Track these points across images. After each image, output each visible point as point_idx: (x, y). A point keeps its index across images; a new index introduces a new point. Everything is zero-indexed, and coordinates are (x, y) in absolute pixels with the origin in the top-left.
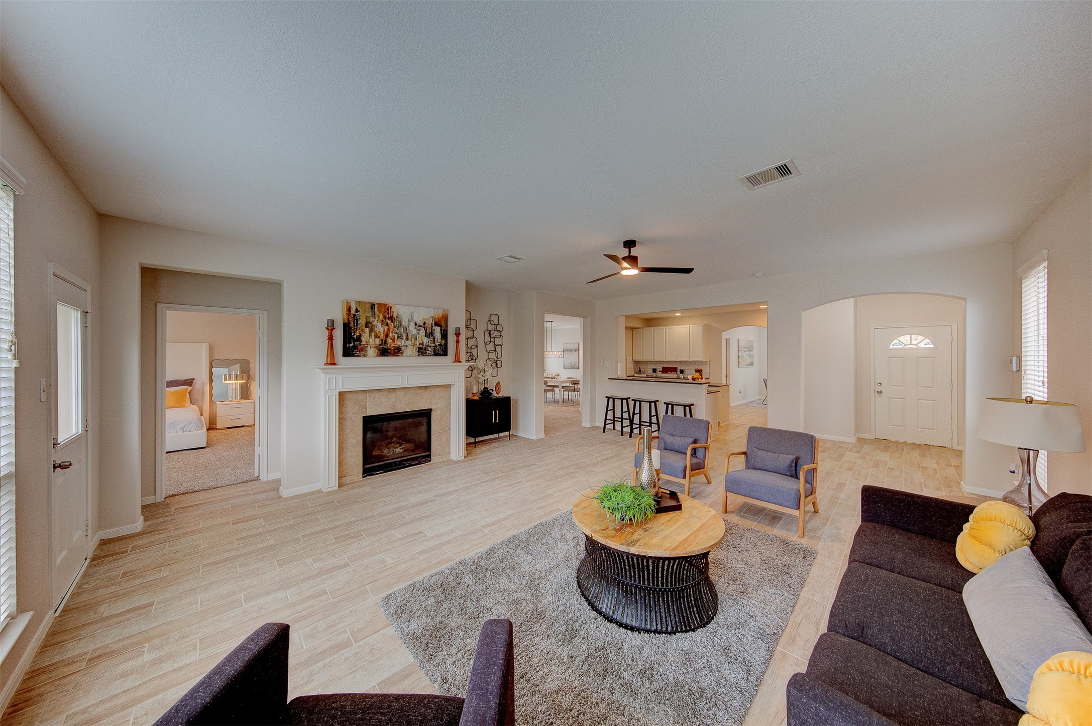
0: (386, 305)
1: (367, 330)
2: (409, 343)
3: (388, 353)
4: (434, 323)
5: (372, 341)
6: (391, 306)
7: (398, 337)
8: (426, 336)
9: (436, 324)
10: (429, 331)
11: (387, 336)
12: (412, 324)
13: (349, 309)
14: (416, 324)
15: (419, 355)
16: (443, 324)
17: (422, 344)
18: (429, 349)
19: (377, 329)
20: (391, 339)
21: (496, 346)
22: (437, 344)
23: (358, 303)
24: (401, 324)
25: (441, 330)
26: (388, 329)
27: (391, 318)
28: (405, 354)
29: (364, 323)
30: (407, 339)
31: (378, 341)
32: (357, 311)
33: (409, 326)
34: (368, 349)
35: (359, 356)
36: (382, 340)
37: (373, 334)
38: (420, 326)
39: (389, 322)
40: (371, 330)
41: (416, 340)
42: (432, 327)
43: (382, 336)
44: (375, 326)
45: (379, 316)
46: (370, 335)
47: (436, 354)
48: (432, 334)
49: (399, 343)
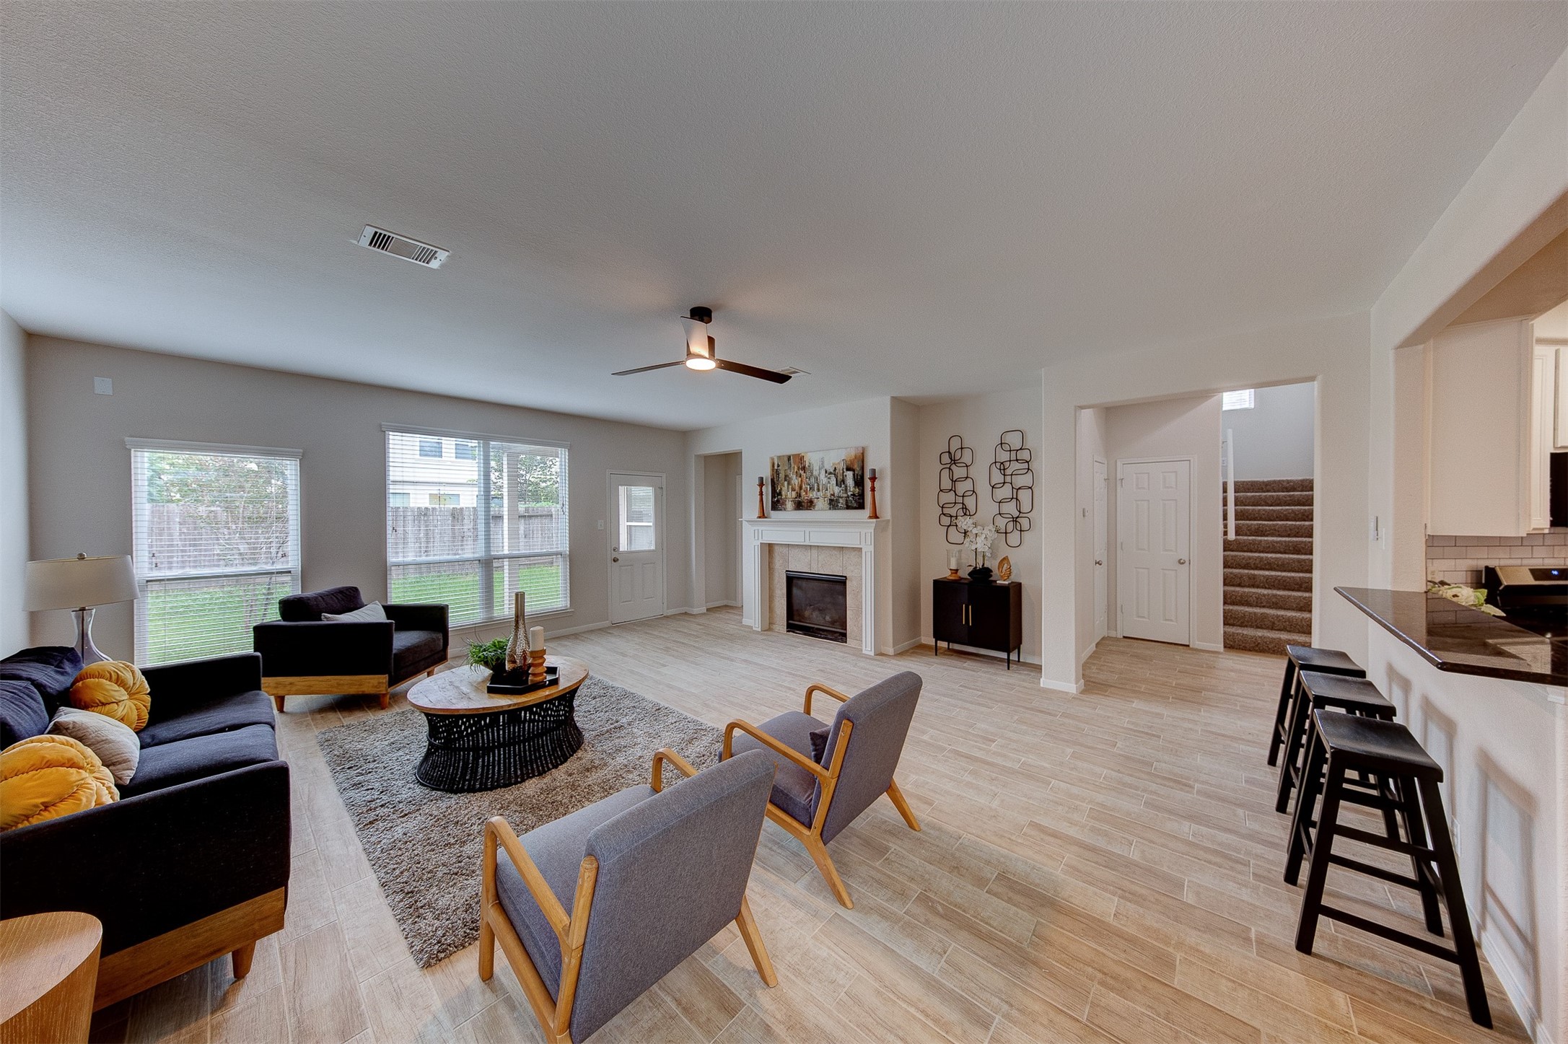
0: (799, 454)
1: (786, 483)
2: (820, 494)
3: (802, 506)
4: (845, 467)
5: (789, 496)
6: (803, 454)
7: (810, 489)
8: (837, 485)
9: (848, 469)
10: (840, 478)
11: (801, 488)
12: (823, 472)
13: (773, 466)
14: (826, 472)
15: (830, 509)
16: (857, 467)
17: (833, 495)
18: (841, 501)
19: (793, 482)
20: (805, 491)
22: (849, 494)
23: (779, 457)
24: (812, 473)
25: (854, 475)
26: (801, 481)
27: (804, 468)
28: (817, 508)
29: (784, 476)
30: (818, 490)
31: (794, 494)
32: (778, 466)
33: (819, 475)
34: (787, 503)
35: (781, 510)
36: (797, 493)
37: (790, 487)
38: (830, 473)
39: (802, 472)
40: (789, 484)
41: (827, 490)
42: (843, 472)
43: (797, 488)
44: (791, 479)
45: (794, 467)
46: (788, 488)
47: (848, 507)
48: (843, 481)
49: (812, 495)
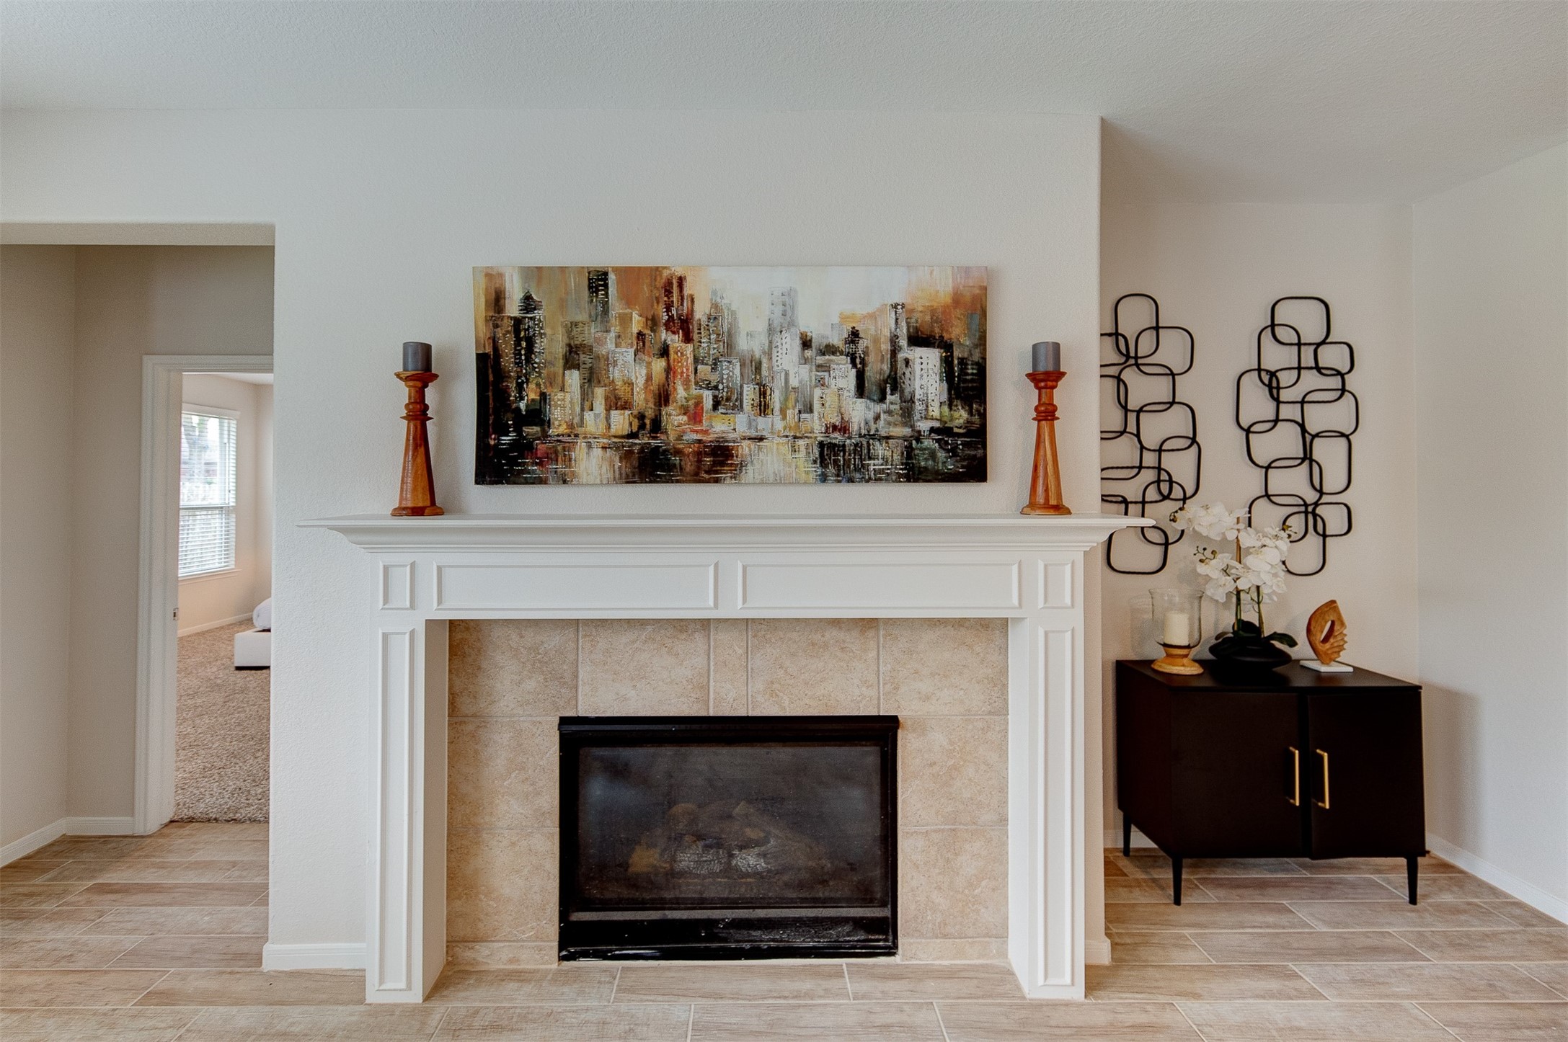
0: (657, 270)
1: (574, 378)
2: (772, 423)
3: (670, 467)
4: (903, 332)
5: (593, 423)
6: (679, 271)
7: (716, 404)
8: (861, 391)
9: (918, 339)
10: (877, 368)
11: (663, 397)
12: (790, 344)
13: (497, 301)
14: (806, 343)
15: (824, 478)
16: (958, 333)
17: (843, 428)
18: (880, 449)
19: (616, 374)
20: (685, 410)
21: (1308, 439)
22: (924, 426)
23: (535, 274)
24: (730, 346)
25: (947, 362)
26: (668, 370)
27: (684, 326)
28: (750, 473)
29: (559, 349)
30: (763, 408)
31: (621, 422)
32: (529, 304)
33: (770, 355)
34: (580, 451)
35: (541, 481)
36: (641, 417)
37: (600, 392)
38: (830, 350)
39: (675, 340)
40: (591, 378)
41: (811, 411)
42: (894, 352)
43: (641, 399)
44: (609, 361)
45: (625, 320)
46: (586, 397)
47: (914, 472)
48: (893, 382)
49: (719, 426)
